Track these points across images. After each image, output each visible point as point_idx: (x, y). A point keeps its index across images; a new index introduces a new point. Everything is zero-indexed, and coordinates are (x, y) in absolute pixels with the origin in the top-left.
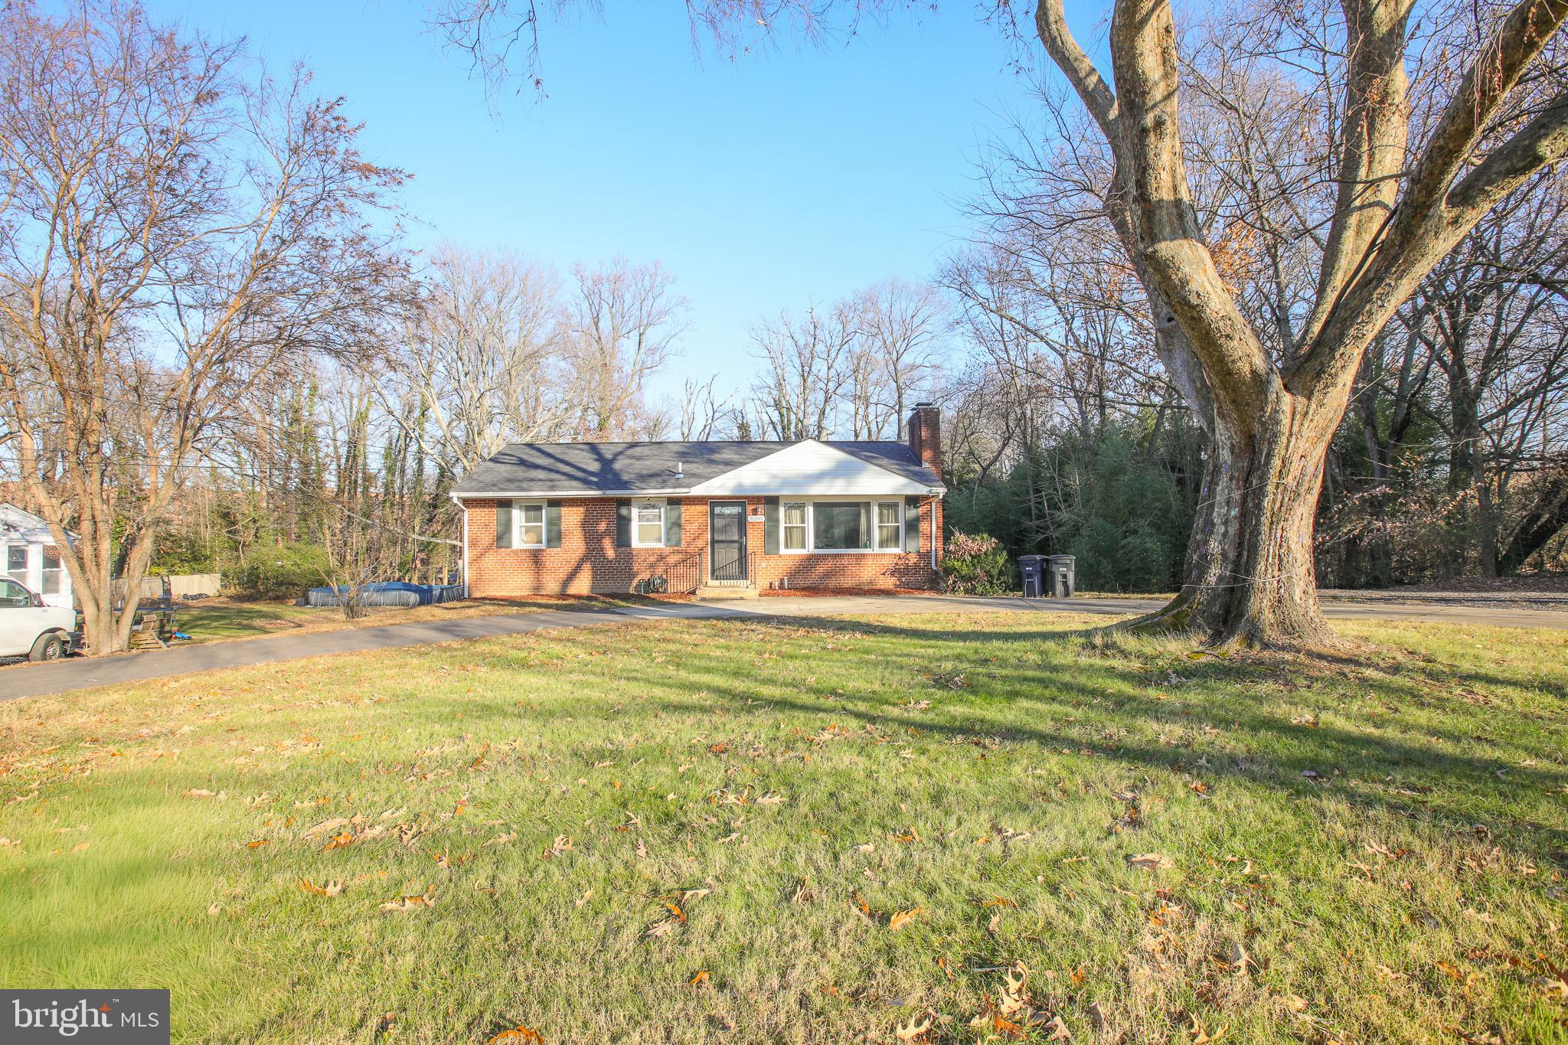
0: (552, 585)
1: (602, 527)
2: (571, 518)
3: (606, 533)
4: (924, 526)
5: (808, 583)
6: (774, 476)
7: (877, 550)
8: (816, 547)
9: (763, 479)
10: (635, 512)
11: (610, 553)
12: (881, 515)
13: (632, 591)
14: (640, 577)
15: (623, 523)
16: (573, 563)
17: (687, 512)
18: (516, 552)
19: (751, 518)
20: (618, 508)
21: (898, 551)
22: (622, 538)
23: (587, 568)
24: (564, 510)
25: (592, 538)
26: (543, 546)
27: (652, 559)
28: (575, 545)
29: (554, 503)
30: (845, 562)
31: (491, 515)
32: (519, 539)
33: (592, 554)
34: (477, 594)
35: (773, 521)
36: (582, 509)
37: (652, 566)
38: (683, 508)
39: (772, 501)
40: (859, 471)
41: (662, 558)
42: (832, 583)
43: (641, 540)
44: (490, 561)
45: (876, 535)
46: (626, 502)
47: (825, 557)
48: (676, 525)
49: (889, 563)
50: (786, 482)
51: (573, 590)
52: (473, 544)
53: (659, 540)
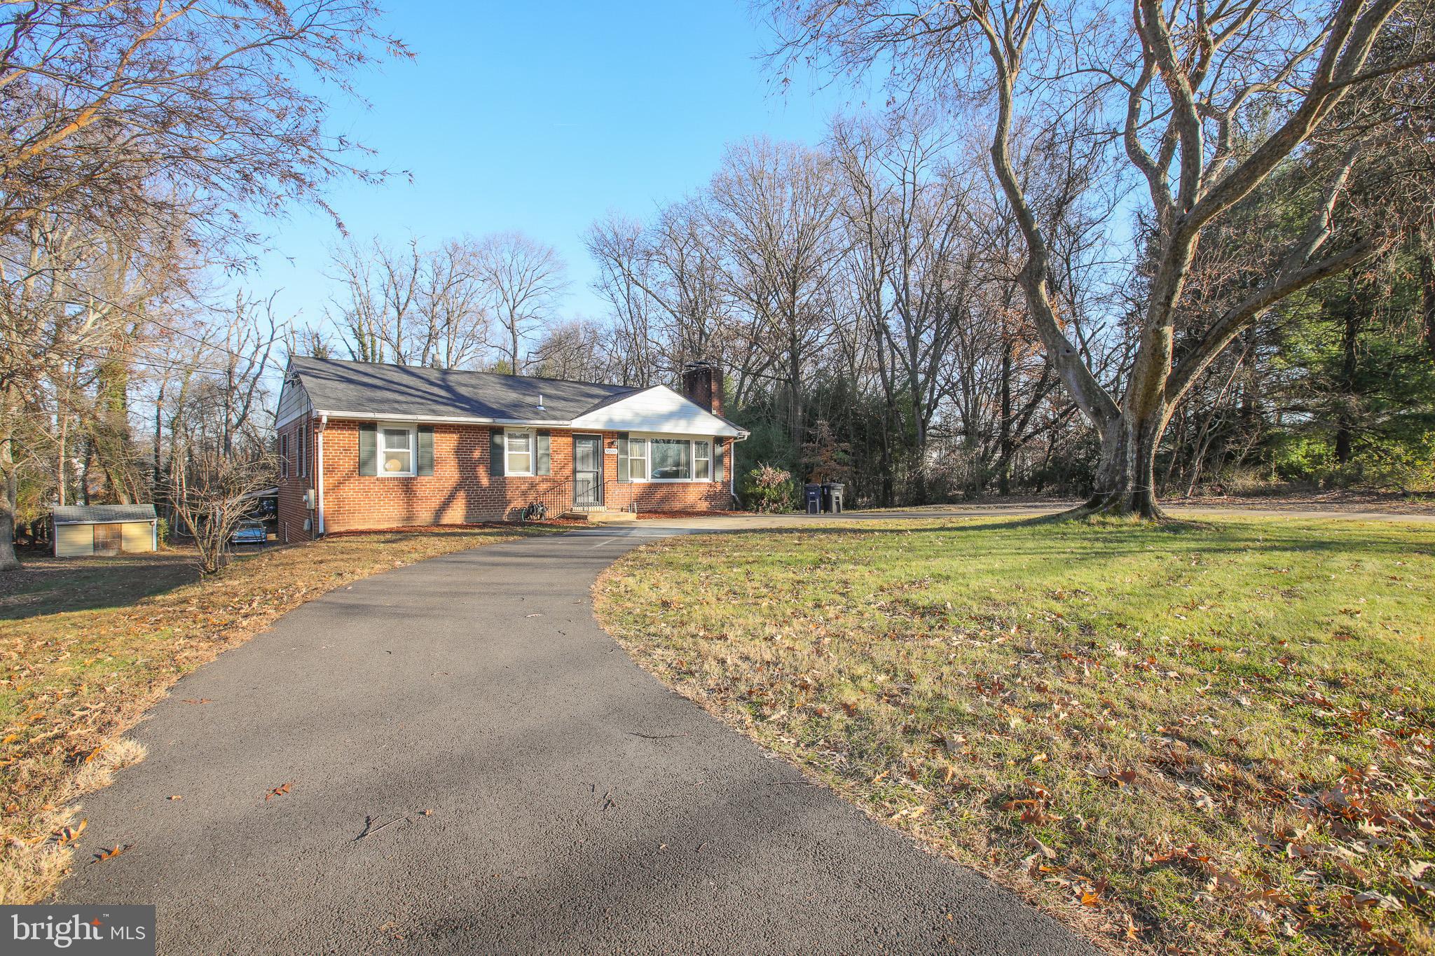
0: (424, 515)
1: (477, 454)
2: (445, 445)
3: (481, 459)
4: (726, 460)
5: (650, 507)
6: (637, 414)
7: (695, 480)
8: (653, 477)
9: (628, 416)
10: (507, 441)
11: (485, 481)
12: (697, 451)
13: (505, 519)
14: (512, 505)
15: (496, 453)
16: (446, 493)
17: (555, 443)
18: (383, 480)
19: (607, 451)
20: (492, 437)
21: (707, 480)
22: (495, 466)
23: (461, 495)
24: (436, 437)
25: (466, 466)
26: (412, 474)
27: (524, 487)
28: (449, 473)
29: (425, 428)
30: (675, 489)
31: (352, 438)
32: (385, 468)
33: (467, 482)
34: (335, 528)
35: (623, 453)
36: (455, 436)
37: (524, 494)
38: (551, 439)
39: (623, 436)
40: (695, 414)
41: (533, 486)
42: (666, 507)
43: (513, 469)
44: (351, 491)
45: (694, 467)
46: (499, 431)
47: (661, 485)
48: (545, 454)
49: (704, 489)
50: (646, 420)
51: (446, 520)
52: (329, 470)
53: (527, 469)
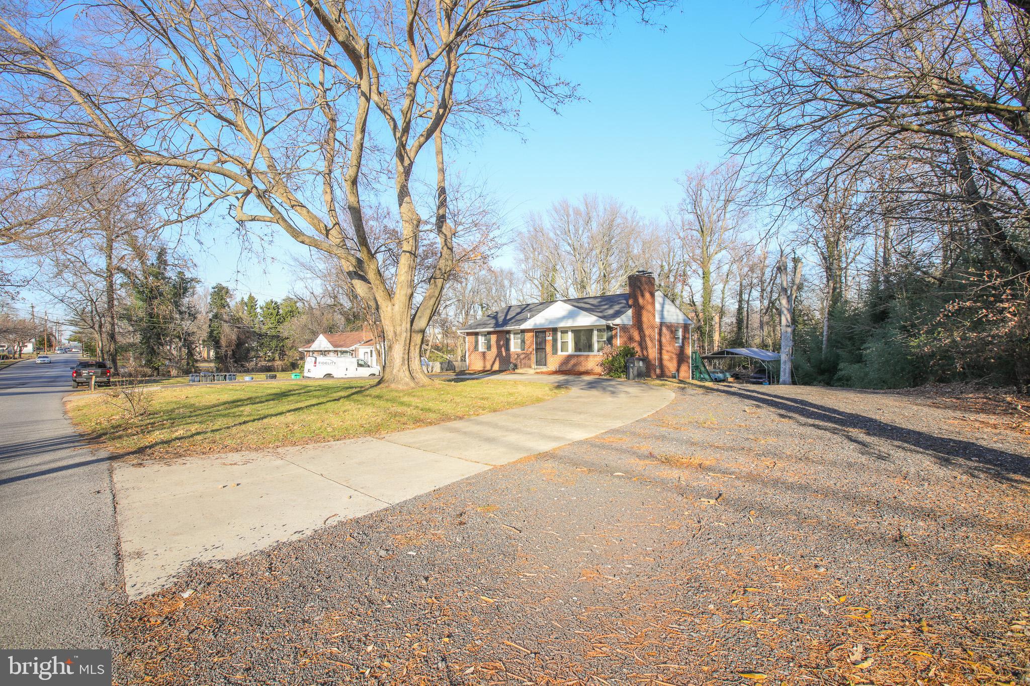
0: (489, 366)
1: (502, 343)
2: (494, 339)
3: (503, 346)
4: (614, 341)
5: (566, 369)
6: (547, 320)
7: (595, 353)
8: (573, 351)
9: (543, 321)
10: (512, 336)
11: (504, 354)
12: (597, 334)
15: (508, 341)
16: (494, 357)
17: (528, 335)
18: (480, 353)
19: (547, 338)
20: (506, 335)
21: (604, 353)
22: (508, 349)
23: (498, 358)
24: (491, 336)
25: (499, 347)
26: (486, 350)
27: (516, 355)
28: (494, 350)
29: (489, 333)
30: (584, 359)
31: (472, 338)
32: (480, 348)
33: (499, 354)
34: (470, 369)
35: (555, 340)
36: (497, 336)
38: (526, 334)
39: (555, 330)
41: (520, 355)
42: (577, 369)
43: (515, 348)
44: (473, 357)
45: (595, 345)
46: (509, 332)
47: (576, 355)
48: (523, 342)
49: (600, 359)
50: (551, 322)
51: (494, 369)
52: (469, 350)
53: (519, 348)
